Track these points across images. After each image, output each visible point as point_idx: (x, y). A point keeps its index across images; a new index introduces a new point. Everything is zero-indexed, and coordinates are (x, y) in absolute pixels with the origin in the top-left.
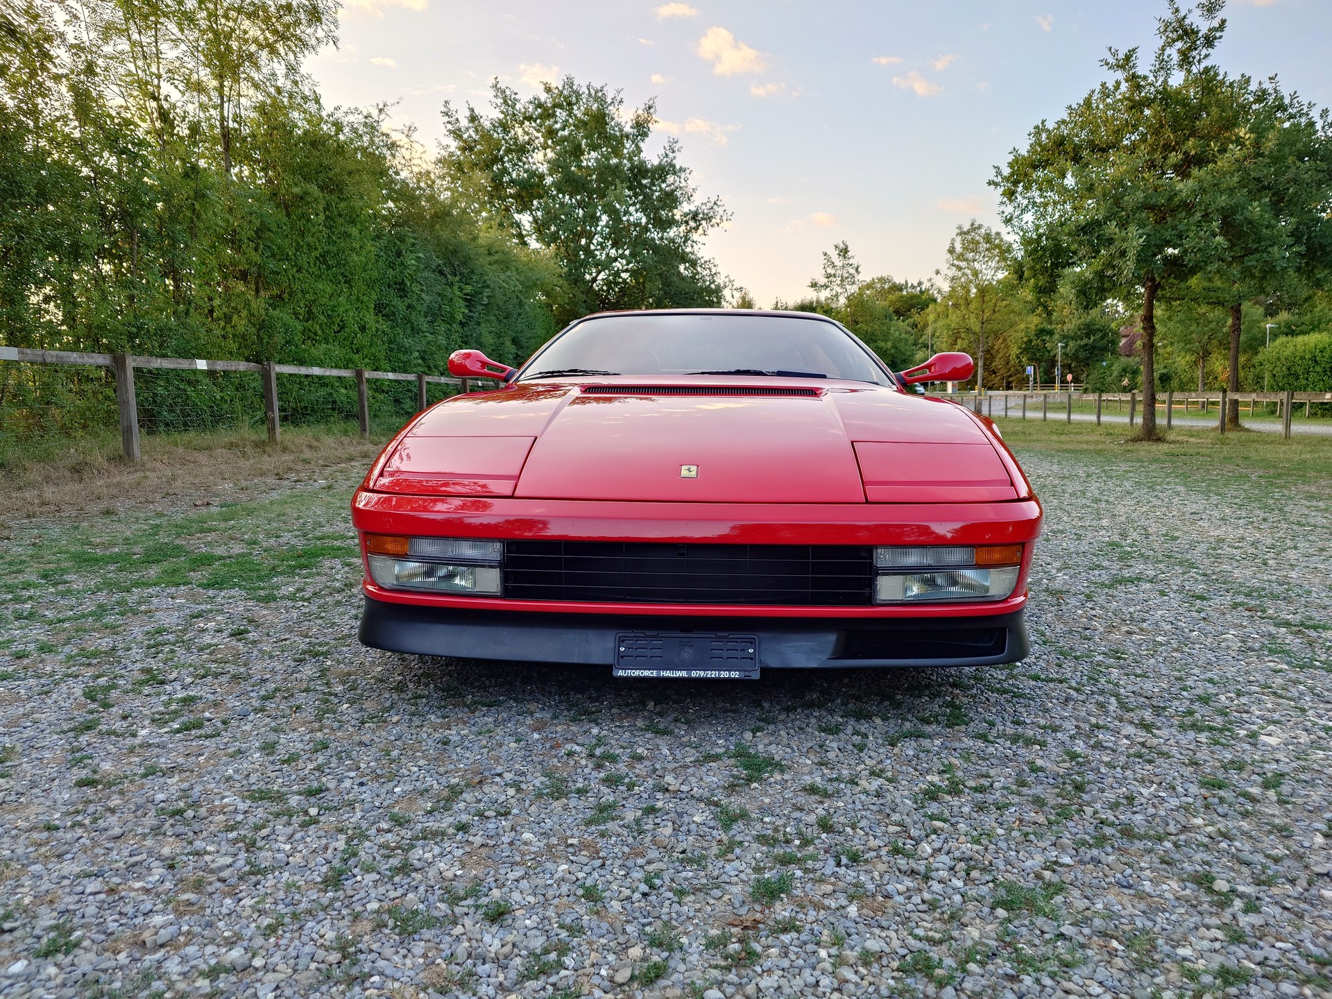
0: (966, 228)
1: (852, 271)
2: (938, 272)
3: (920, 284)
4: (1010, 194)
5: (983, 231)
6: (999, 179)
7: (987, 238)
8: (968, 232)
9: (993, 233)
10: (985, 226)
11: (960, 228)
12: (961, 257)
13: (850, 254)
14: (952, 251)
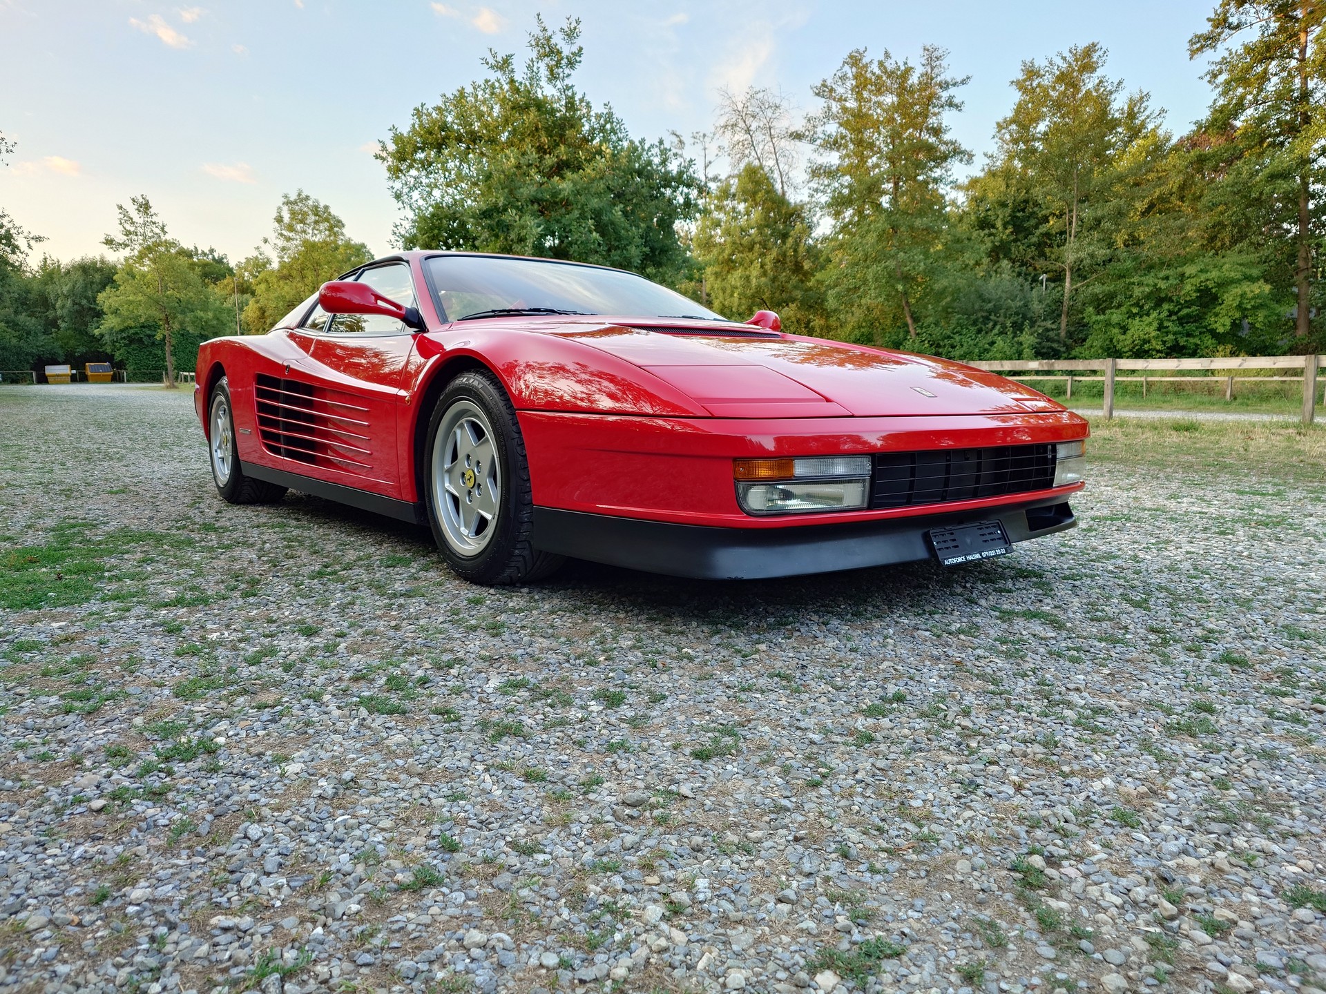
0: (293, 197)
1: (157, 231)
2: (266, 241)
3: (212, 251)
4: (395, 172)
5: (310, 203)
6: (384, 155)
7: (316, 210)
8: (295, 203)
9: (322, 205)
10: (313, 197)
11: (286, 196)
12: (291, 228)
13: (152, 211)
14: (279, 220)
